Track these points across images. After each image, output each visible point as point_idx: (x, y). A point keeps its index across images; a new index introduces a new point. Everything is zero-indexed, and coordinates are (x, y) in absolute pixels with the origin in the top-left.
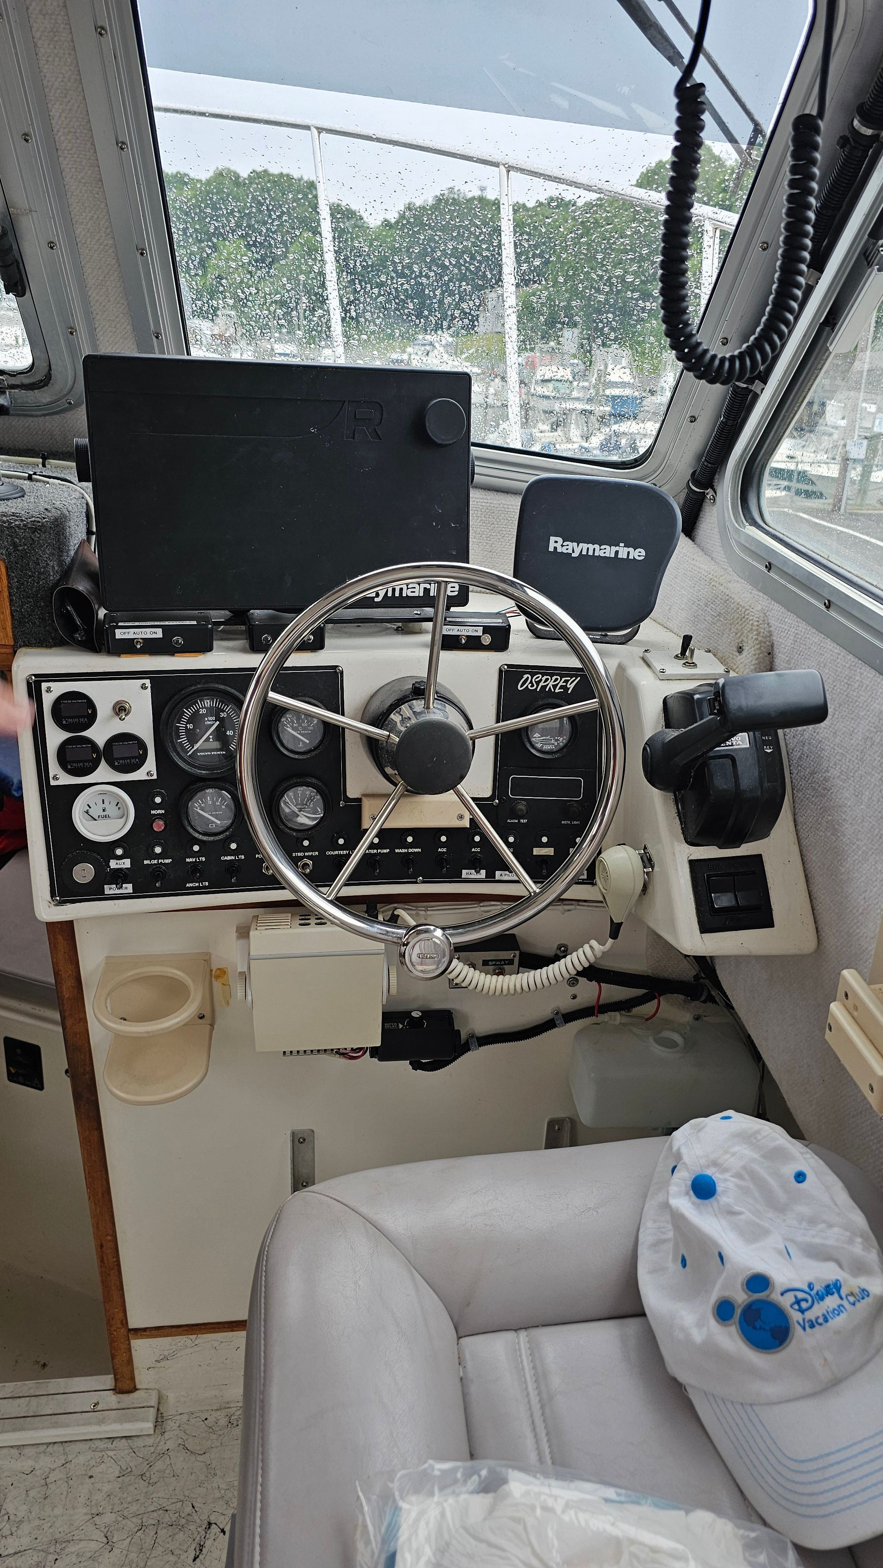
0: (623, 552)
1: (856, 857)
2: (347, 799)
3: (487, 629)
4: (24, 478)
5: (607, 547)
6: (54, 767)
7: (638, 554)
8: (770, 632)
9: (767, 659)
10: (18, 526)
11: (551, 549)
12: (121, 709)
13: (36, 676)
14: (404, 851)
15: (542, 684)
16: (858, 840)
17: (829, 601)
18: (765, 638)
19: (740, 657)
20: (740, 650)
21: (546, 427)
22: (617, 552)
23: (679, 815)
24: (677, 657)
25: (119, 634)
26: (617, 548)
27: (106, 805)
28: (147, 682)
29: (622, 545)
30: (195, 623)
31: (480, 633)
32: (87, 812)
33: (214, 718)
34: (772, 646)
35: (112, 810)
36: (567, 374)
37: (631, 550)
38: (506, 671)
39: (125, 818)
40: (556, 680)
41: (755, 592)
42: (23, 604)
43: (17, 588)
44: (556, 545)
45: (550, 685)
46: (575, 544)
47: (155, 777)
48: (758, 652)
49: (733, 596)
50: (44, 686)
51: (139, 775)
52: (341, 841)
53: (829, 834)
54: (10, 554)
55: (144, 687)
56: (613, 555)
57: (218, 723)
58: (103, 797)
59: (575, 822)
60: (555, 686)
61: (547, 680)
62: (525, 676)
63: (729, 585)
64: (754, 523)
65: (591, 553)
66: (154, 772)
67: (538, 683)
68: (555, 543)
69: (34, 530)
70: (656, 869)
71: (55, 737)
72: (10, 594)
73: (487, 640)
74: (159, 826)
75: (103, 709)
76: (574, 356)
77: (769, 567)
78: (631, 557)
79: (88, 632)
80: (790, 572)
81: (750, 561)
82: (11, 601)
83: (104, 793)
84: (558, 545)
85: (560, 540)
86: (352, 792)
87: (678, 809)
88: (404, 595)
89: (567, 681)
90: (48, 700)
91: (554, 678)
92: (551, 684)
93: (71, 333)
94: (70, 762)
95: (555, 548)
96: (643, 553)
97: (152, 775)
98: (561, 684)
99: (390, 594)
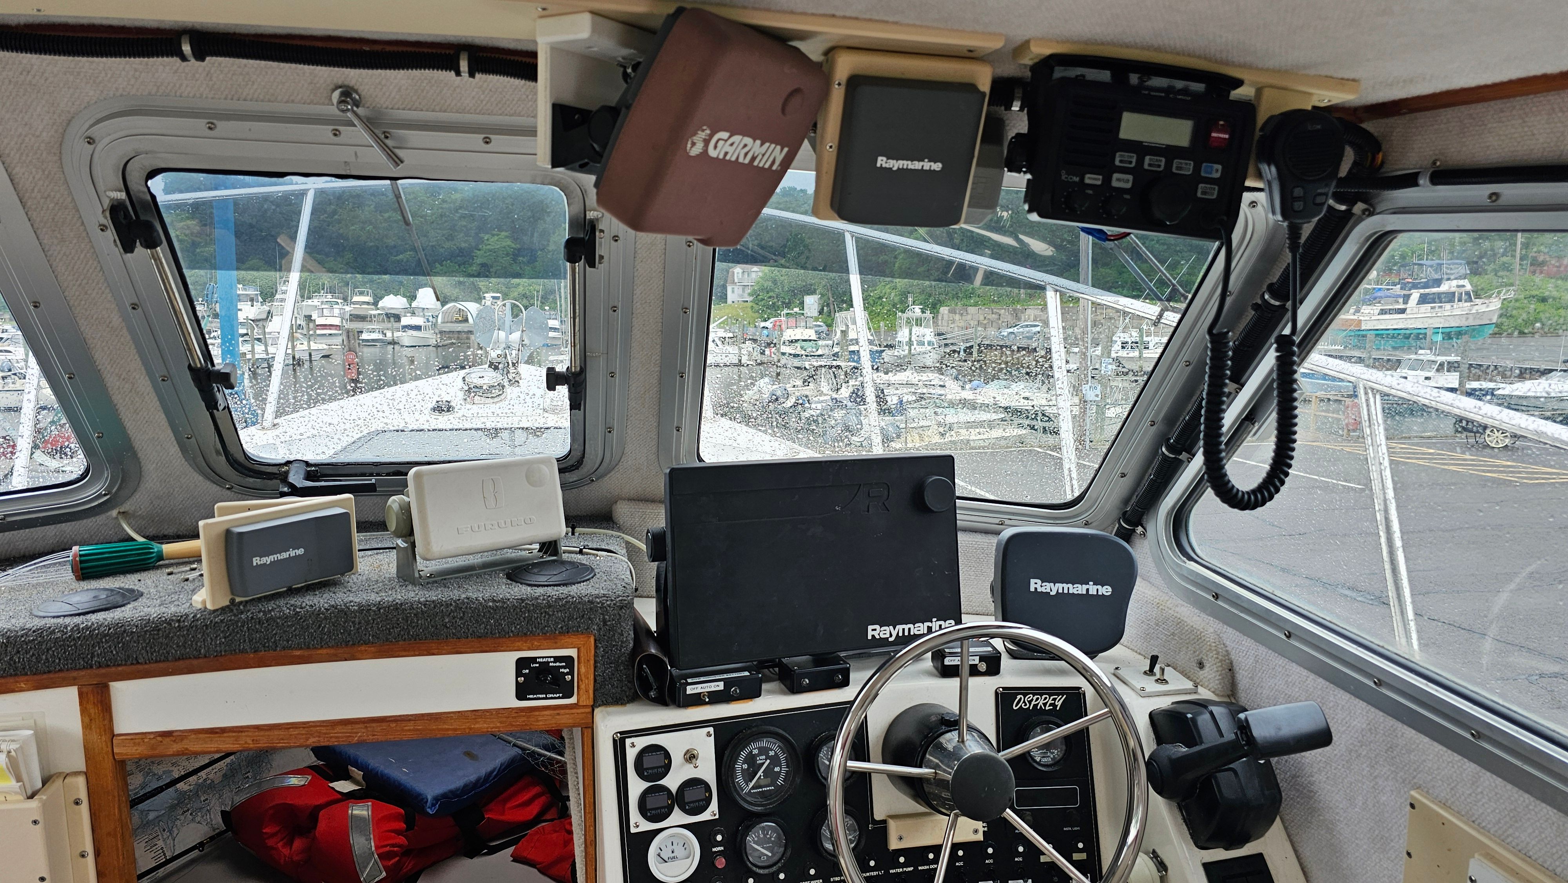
0: (1093, 589)
1: (1357, 854)
2: (875, 822)
3: (982, 658)
4: (576, 553)
5: (1079, 586)
6: (635, 816)
7: (1106, 590)
8: (1227, 651)
9: (1229, 674)
10: (609, 606)
11: (1032, 589)
12: (691, 757)
13: (621, 733)
14: (926, 867)
15: (1033, 703)
16: (1357, 839)
17: (1289, 632)
18: (1224, 656)
19: (1201, 672)
20: (1201, 665)
21: (799, 383)
22: (1088, 590)
23: (1185, 821)
24: (1145, 673)
25: (690, 690)
26: (1087, 586)
27: (675, 847)
28: (711, 730)
29: (1091, 583)
30: (747, 673)
31: (977, 662)
32: (659, 855)
33: (764, 757)
34: (1231, 663)
35: (680, 852)
36: (811, 334)
37: (1099, 587)
38: (1002, 694)
39: (691, 858)
40: (1046, 698)
41: (1203, 615)
42: (606, 669)
43: (602, 656)
44: (1036, 586)
45: (1041, 704)
46: (1052, 584)
47: (717, 817)
48: (1220, 669)
49: (1185, 619)
50: (628, 741)
51: (706, 816)
52: (872, 863)
53: (1322, 832)
54: (600, 629)
55: (709, 735)
56: (1084, 592)
57: (768, 761)
58: (672, 839)
59: (1076, 829)
60: (1045, 704)
61: (1037, 699)
62: (1019, 697)
63: (1177, 609)
64: (1191, 559)
65: (1066, 591)
66: (717, 811)
67: (1030, 702)
68: (1035, 584)
69: (621, 608)
70: (1169, 871)
71: (636, 786)
72: (595, 662)
73: (983, 667)
74: (721, 863)
75: (677, 758)
76: (816, 319)
77: (1216, 596)
78: (1100, 593)
79: (660, 689)
80: (1245, 605)
81: (1194, 589)
82: (595, 667)
83: (673, 836)
84: (1038, 586)
85: (1039, 582)
86: (878, 815)
87: (1183, 815)
88: (912, 633)
89: (1054, 699)
90: (631, 755)
91: (1043, 697)
92: (1041, 702)
93: (610, 432)
94: (650, 810)
95: (1036, 589)
96: (1110, 589)
97: (715, 815)
98: (1050, 702)
99: (901, 634)
